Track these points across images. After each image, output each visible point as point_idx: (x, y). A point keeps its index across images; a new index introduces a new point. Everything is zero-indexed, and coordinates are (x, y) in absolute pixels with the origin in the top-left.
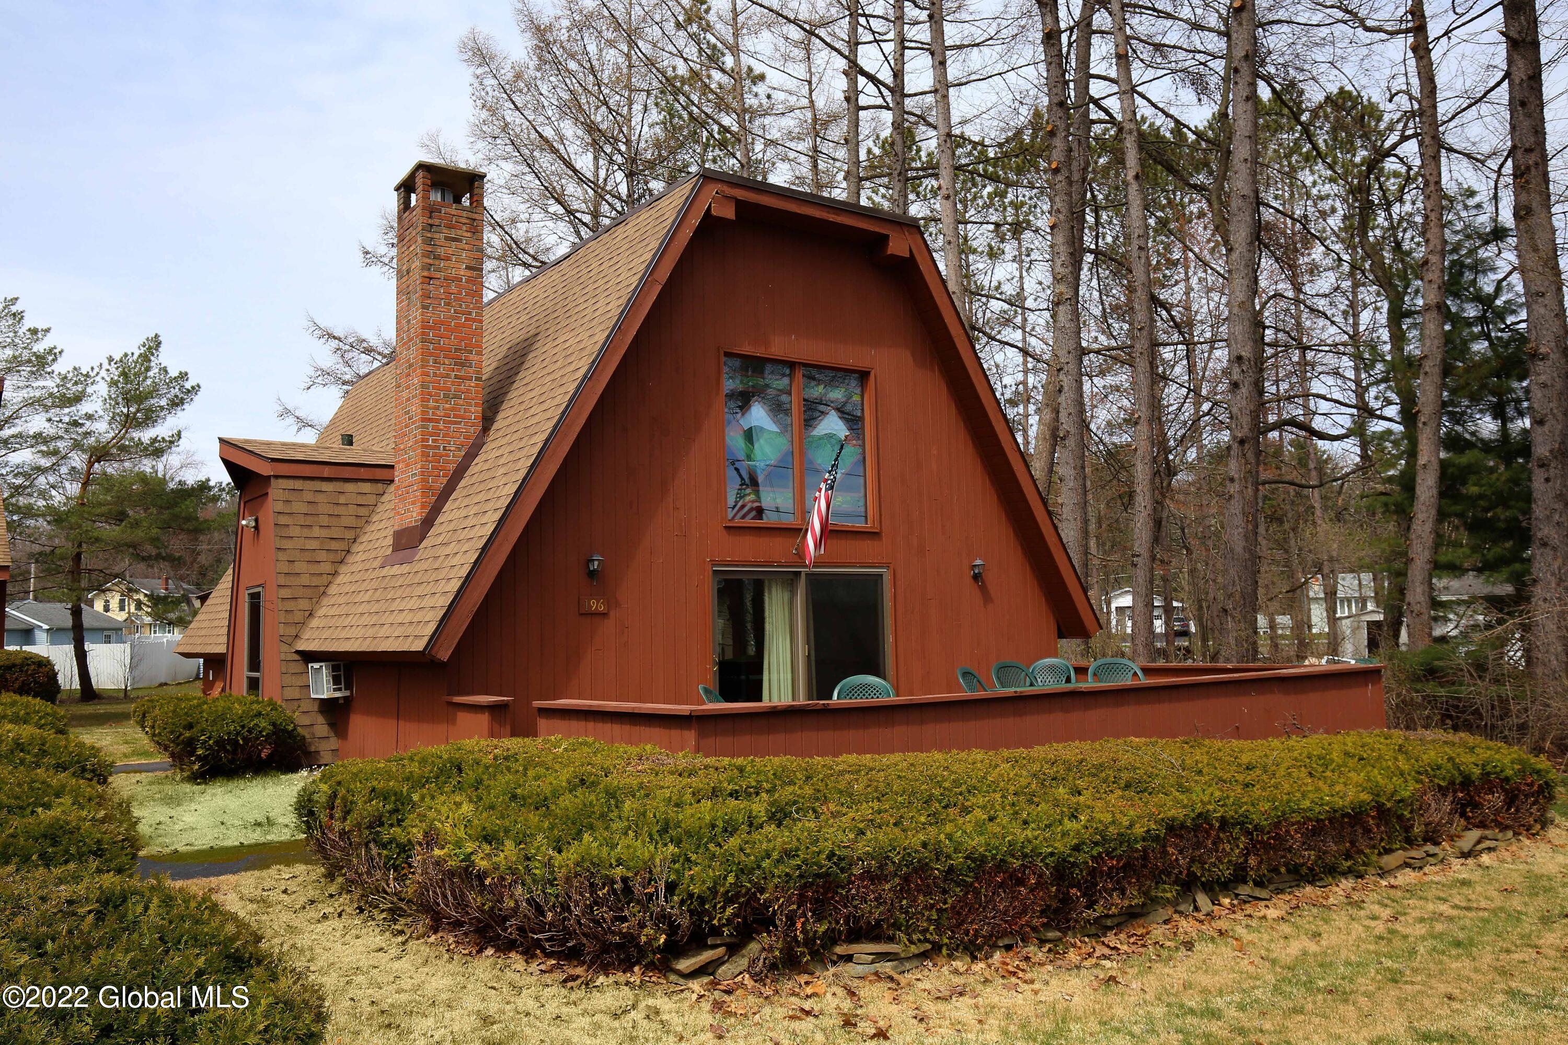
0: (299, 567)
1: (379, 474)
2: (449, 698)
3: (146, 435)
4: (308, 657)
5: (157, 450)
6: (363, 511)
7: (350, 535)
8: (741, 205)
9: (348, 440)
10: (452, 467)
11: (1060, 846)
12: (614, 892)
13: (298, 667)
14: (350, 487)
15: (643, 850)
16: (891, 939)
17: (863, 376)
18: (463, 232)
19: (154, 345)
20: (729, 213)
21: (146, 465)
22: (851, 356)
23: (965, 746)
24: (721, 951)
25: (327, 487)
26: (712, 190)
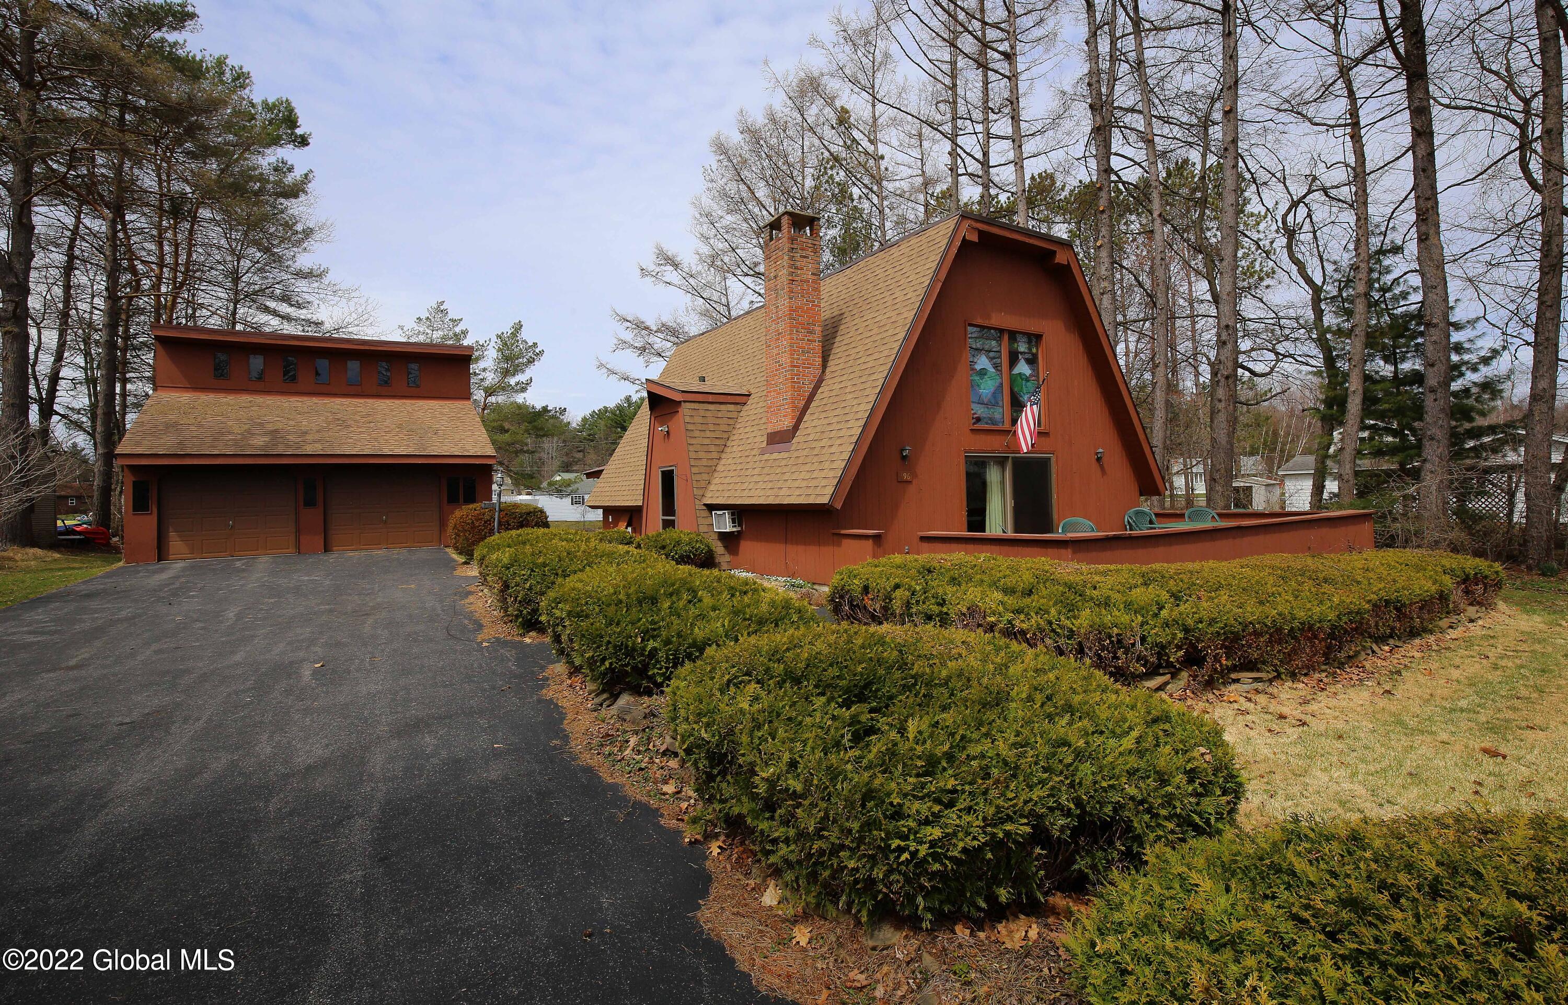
0: (702, 455)
1: (738, 399)
2: (837, 531)
3: (513, 381)
4: (711, 508)
5: (523, 387)
6: (731, 422)
7: (725, 436)
8: (981, 233)
9: (703, 379)
10: (807, 394)
11: (1332, 616)
12: (1112, 642)
13: (706, 513)
14: (723, 407)
15: (1125, 618)
16: (1258, 670)
17: (1039, 337)
18: (809, 253)
19: (518, 327)
20: (974, 238)
21: (520, 398)
22: (1033, 326)
23: (1204, 557)
24: (1169, 676)
25: (711, 407)
26: (966, 224)
